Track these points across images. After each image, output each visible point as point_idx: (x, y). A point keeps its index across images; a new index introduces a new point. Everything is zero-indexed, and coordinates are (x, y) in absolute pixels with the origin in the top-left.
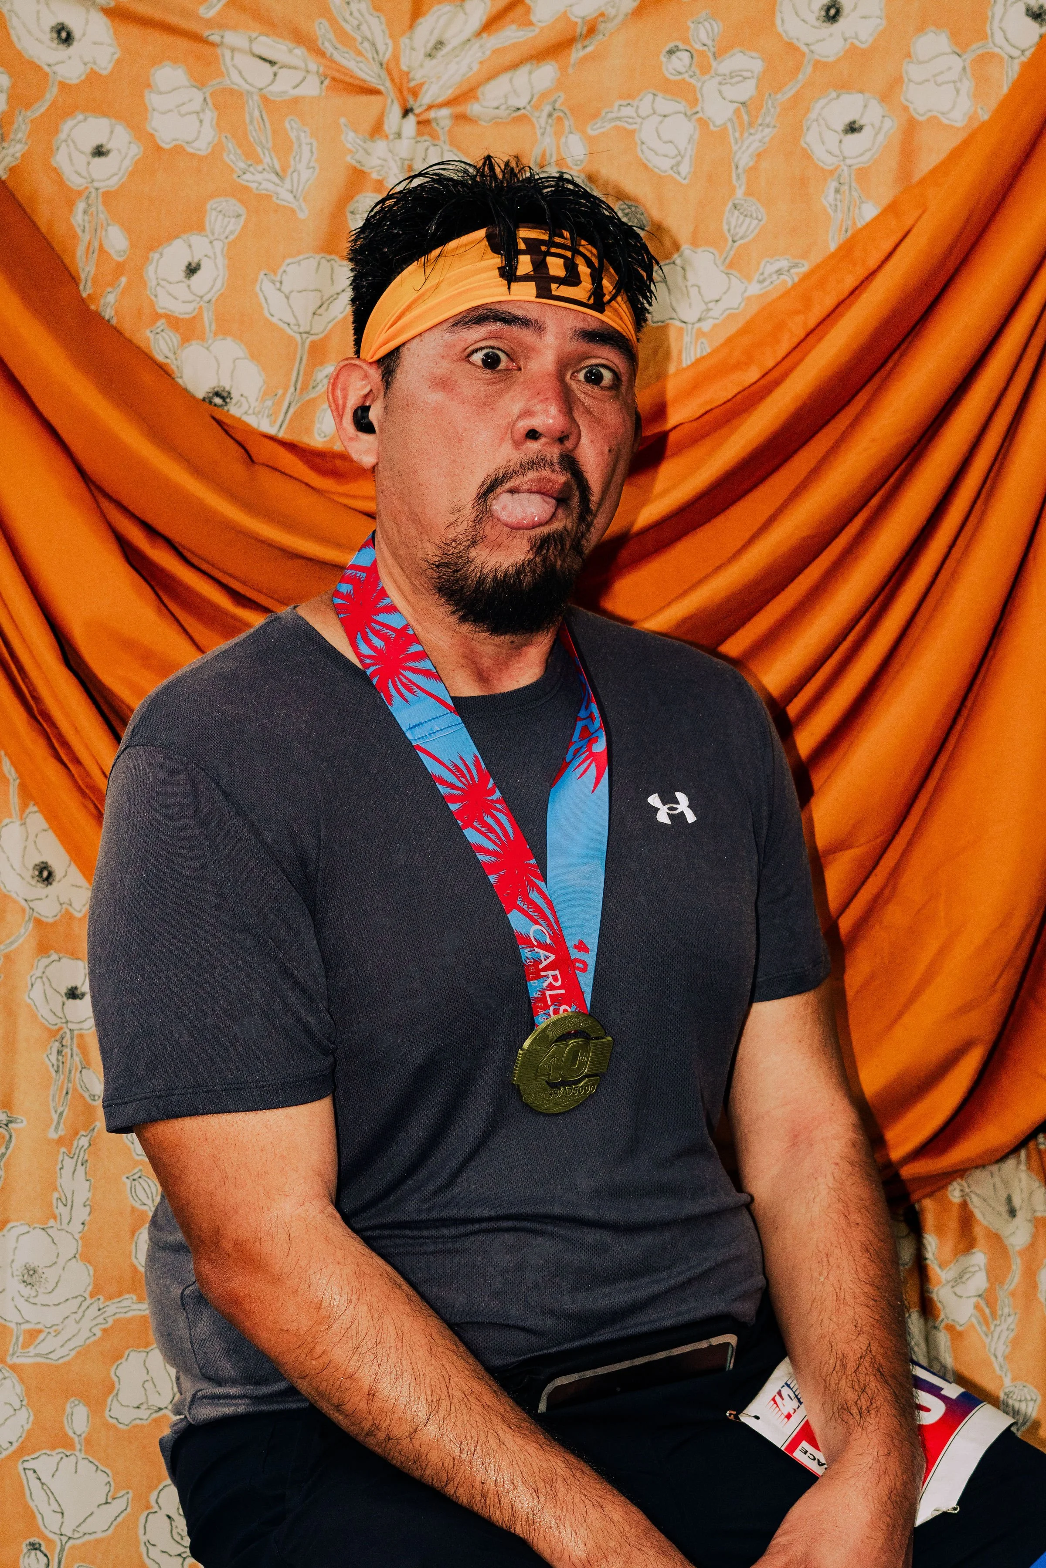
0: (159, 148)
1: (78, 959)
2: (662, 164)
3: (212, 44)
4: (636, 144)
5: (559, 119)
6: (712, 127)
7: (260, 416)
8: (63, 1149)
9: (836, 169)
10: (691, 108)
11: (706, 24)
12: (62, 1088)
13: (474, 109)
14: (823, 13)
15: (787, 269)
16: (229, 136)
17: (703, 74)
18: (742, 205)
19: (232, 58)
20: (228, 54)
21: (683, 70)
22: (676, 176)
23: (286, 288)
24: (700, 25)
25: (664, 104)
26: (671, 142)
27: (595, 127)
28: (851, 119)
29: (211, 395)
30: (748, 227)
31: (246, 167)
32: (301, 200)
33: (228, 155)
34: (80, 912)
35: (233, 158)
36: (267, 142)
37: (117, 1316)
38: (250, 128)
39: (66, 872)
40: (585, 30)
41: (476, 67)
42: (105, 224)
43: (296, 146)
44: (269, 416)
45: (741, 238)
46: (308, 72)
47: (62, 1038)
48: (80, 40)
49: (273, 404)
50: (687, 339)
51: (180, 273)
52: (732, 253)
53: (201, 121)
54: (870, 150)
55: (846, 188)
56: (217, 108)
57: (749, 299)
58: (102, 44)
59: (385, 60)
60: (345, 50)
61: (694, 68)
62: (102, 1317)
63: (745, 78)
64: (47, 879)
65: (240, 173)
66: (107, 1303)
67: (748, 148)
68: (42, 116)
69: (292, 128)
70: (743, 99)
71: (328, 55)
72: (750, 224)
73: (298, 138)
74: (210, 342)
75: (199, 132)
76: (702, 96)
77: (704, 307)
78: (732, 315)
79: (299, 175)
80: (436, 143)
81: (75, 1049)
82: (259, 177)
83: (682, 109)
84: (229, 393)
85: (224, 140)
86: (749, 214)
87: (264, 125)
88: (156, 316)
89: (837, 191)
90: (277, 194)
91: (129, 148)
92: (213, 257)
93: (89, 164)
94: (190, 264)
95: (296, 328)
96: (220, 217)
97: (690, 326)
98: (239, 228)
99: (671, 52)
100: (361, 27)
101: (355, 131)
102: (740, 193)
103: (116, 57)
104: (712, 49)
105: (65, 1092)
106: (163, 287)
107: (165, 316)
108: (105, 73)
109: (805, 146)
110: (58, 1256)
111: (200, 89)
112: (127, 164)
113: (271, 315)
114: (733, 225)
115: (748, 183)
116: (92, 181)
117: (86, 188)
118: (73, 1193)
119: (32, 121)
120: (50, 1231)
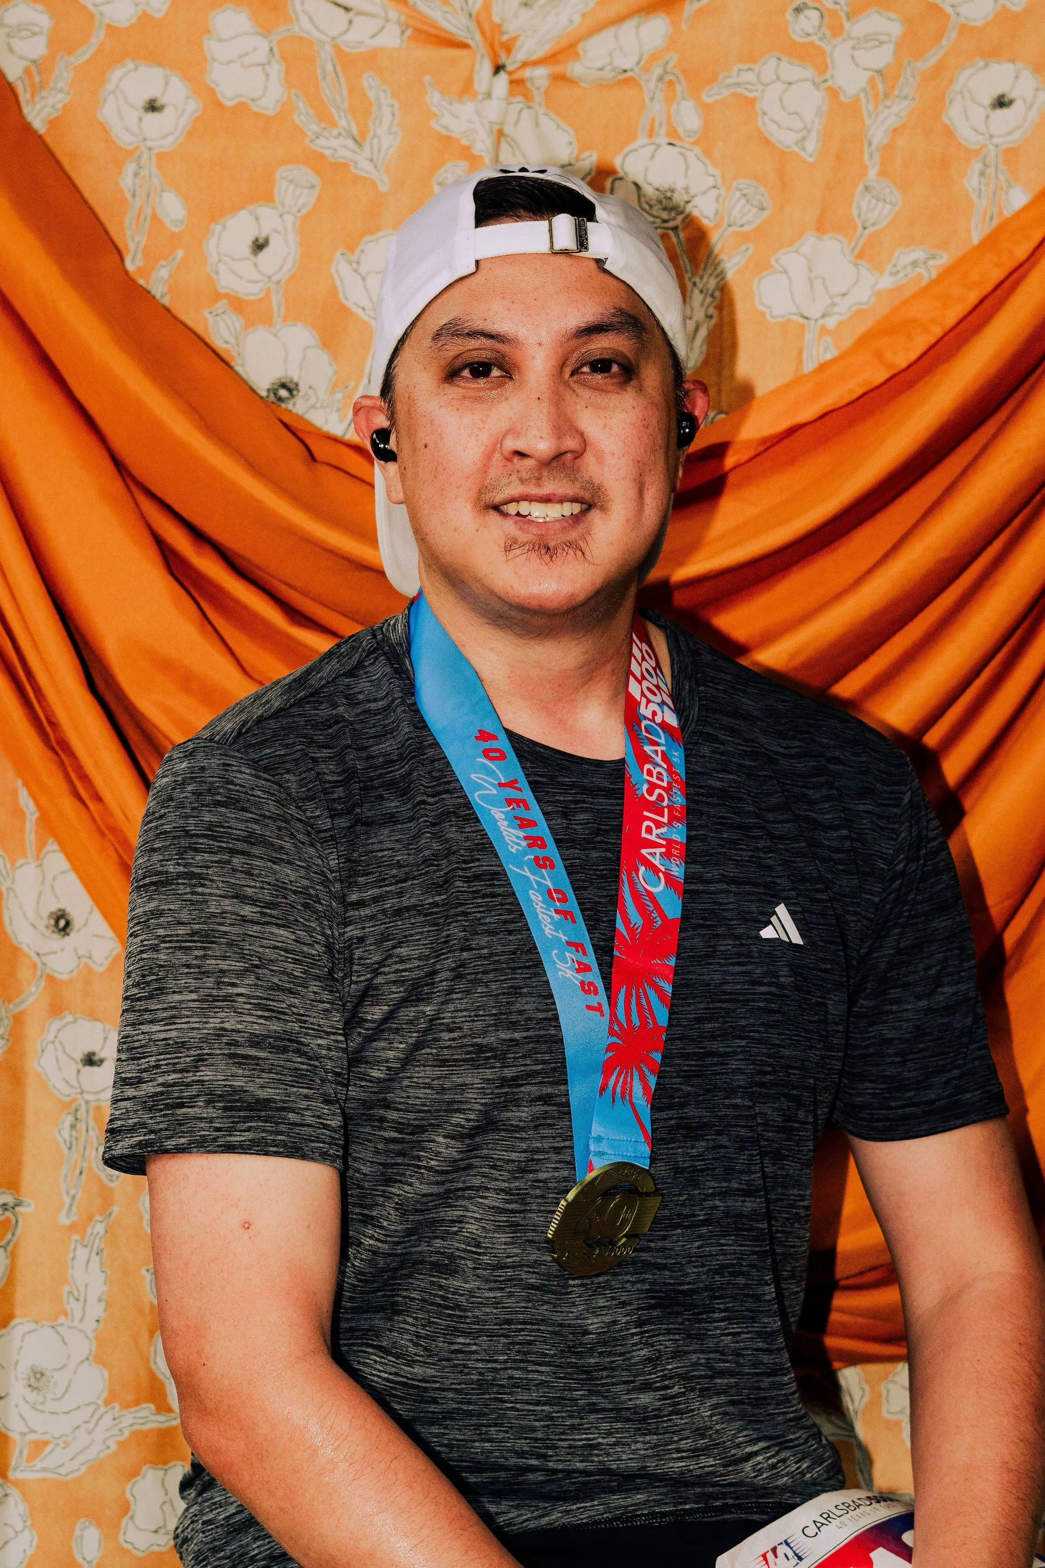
0: (221, 106)
1: (97, 1020)
2: (785, 139)
4: (757, 114)
5: (671, 83)
6: (843, 98)
7: (329, 412)
8: (76, 1237)
9: (981, 149)
12: (75, 1167)
13: (575, 69)
15: (923, 260)
16: (300, 94)
17: (834, 36)
18: (874, 188)
19: (302, 3)
21: (811, 30)
22: (802, 153)
23: (363, 269)
25: (791, 70)
28: (1000, 92)
29: (276, 386)
30: (880, 213)
31: (320, 131)
32: (382, 170)
33: (299, 116)
34: (101, 965)
35: (305, 119)
36: (343, 102)
37: (136, 1427)
38: (323, 84)
39: (87, 920)
41: (577, 19)
43: (374, 108)
44: (338, 410)
45: (873, 225)
46: (387, 20)
47: (77, 1110)
49: (344, 399)
50: (809, 336)
51: (245, 248)
52: (862, 242)
53: (267, 75)
54: (1021, 127)
55: (991, 171)
56: (284, 59)
57: (879, 293)
59: (474, 12)
61: (824, 30)
62: (117, 1428)
63: (881, 43)
64: (64, 929)
65: (313, 137)
66: (125, 1412)
67: (883, 122)
68: (88, 60)
69: (370, 86)
70: (878, 65)
71: (411, 3)
72: (882, 210)
73: (377, 97)
74: (278, 327)
75: (265, 88)
76: (832, 62)
77: (828, 302)
78: (861, 309)
79: (379, 142)
80: (531, 104)
81: (92, 1124)
82: (334, 143)
84: (297, 385)
85: (293, 96)
86: (882, 198)
87: (339, 82)
89: (982, 174)
90: (356, 163)
91: (186, 104)
93: (140, 119)
94: (257, 240)
96: (291, 188)
97: (812, 322)
98: (313, 200)
99: (798, 10)
101: (442, 92)
102: (872, 173)
104: (846, 9)
105: (78, 1171)
106: (225, 263)
107: (227, 296)
108: (159, 15)
109: (947, 121)
110: (69, 1358)
111: (265, 37)
112: (184, 122)
113: (347, 299)
114: (864, 209)
115: (882, 163)
116: (145, 140)
117: (138, 147)
118: (87, 1286)
119: (75, 68)
120: (60, 1329)
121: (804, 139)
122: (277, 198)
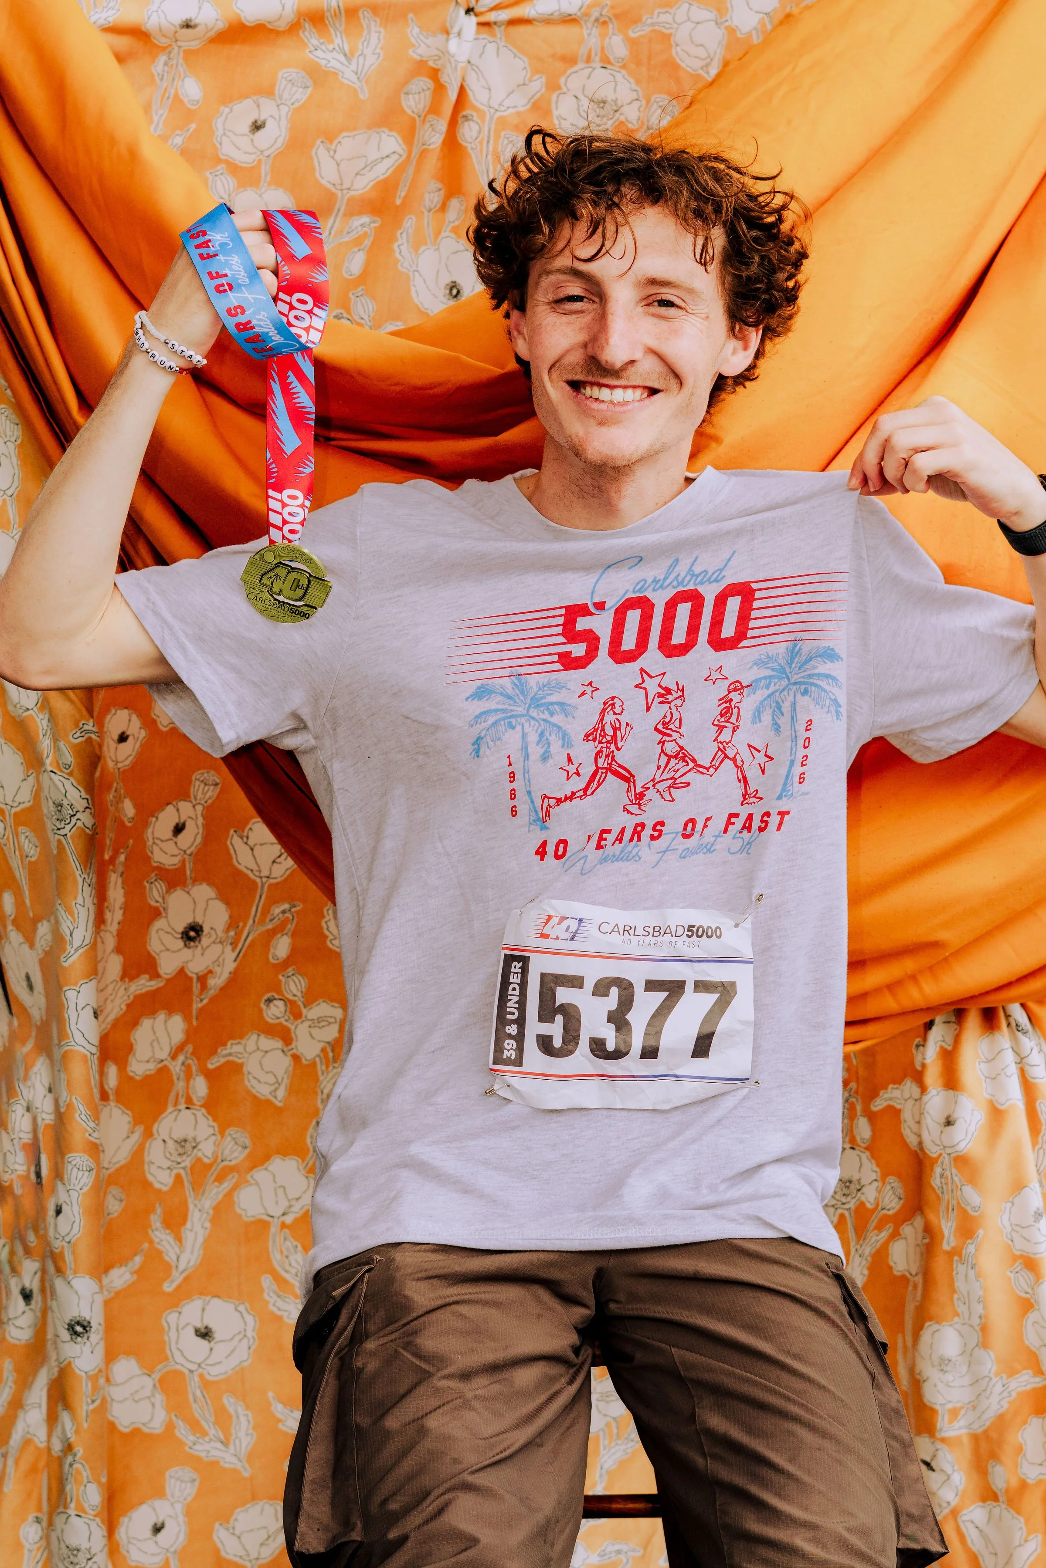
2: (693, 64)
4: (671, 46)
5: (605, 23)
6: (738, 35)
10: (721, 17)
23: (338, 157)
25: (698, 13)
26: (702, 45)
27: (636, 30)
32: (364, 82)
42: (182, 76)
43: (365, 33)
70: (767, 10)
74: (264, 189)
76: (731, 6)
79: (365, 59)
82: (329, 56)
83: (713, 18)
85: (302, 20)
88: (219, 160)
90: (343, 73)
92: (278, 119)
94: (256, 122)
96: (289, 85)
98: (305, 97)
101: (421, 28)
121: (708, 65)
122: (276, 92)
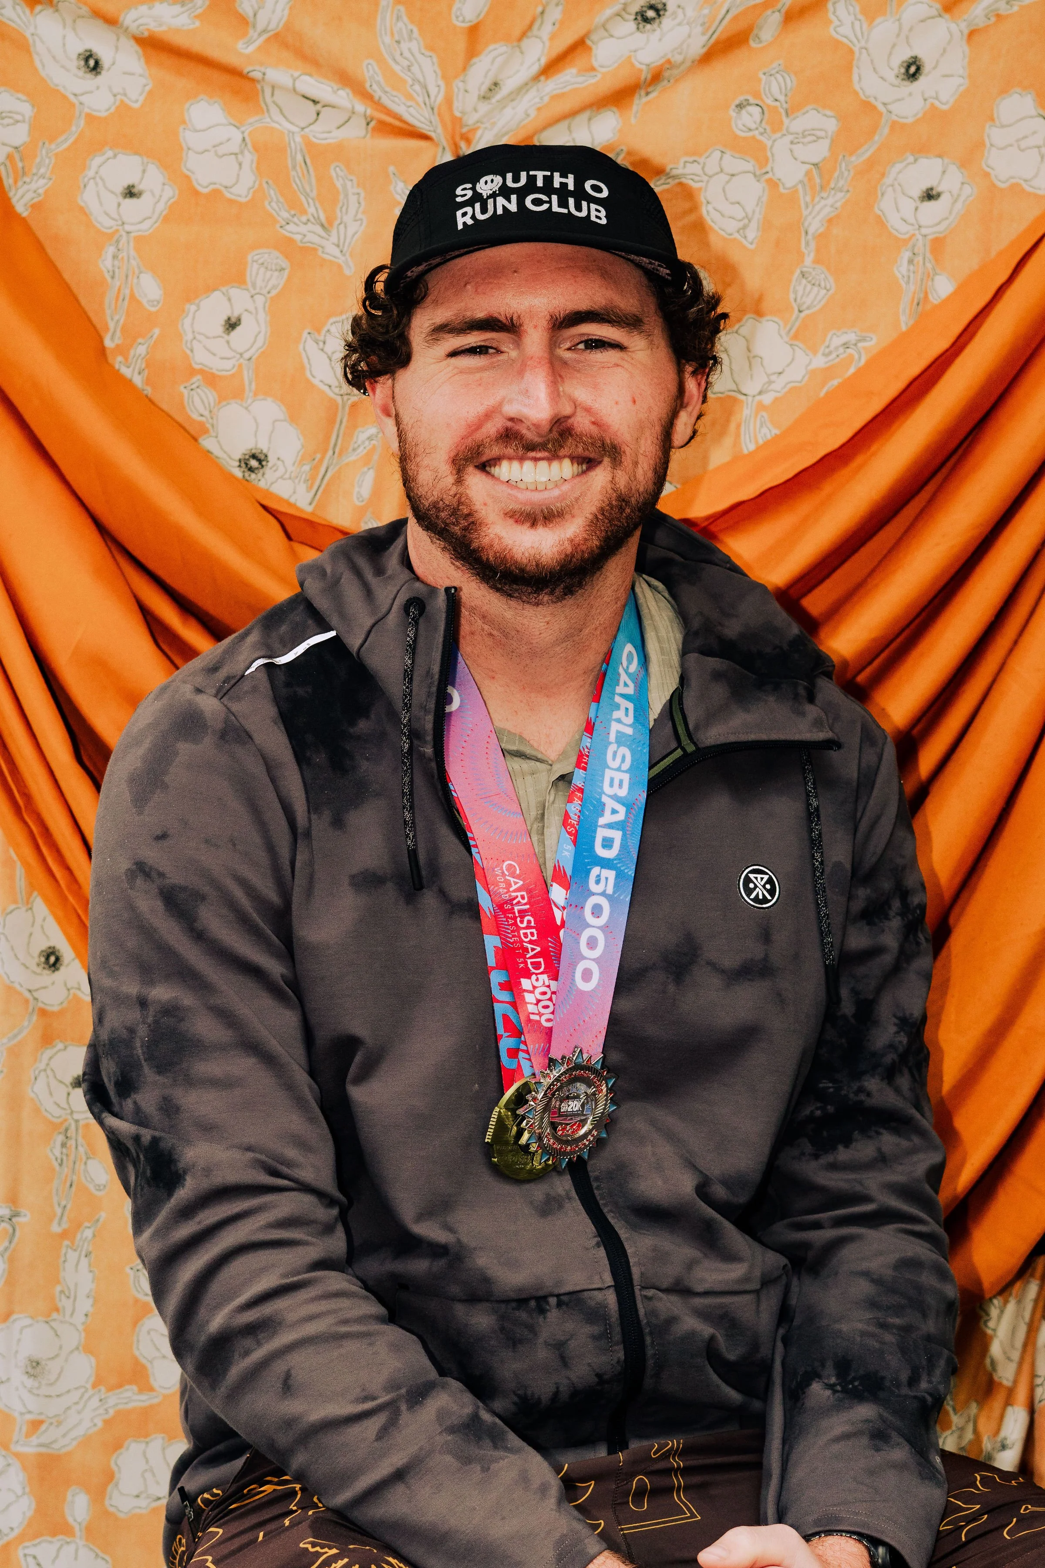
0: (196, 193)
2: (728, 227)
3: (253, 80)
4: (700, 204)
6: (782, 190)
7: (297, 481)
8: (66, 1242)
9: (910, 238)
10: (761, 168)
11: (778, 76)
12: (66, 1180)
14: (903, 70)
15: (854, 342)
16: (270, 182)
17: (774, 131)
18: (810, 273)
19: (273, 95)
20: (268, 91)
21: (753, 126)
22: (743, 240)
23: (329, 347)
24: (772, 78)
25: (732, 163)
26: (738, 203)
27: (659, 183)
28: (929, 186)
29: (247, 457)
30: (815, 297)
31: (290, 218)
32: (348, 255)
33: (270, 203)
35: (275, 206)
36: (312, 191)
37: (119, 1407)
38: (293, 173)
40: (649, 77)
41: (533, 113)
42: (137, 272)
43: (341, 197)
44: (306, 481)
45: (808, 308)
46: (353, 113)
47: (67, 1130)
48: (109, 69)
49: (311, 469)
50: (746, 412)
51: (218, 327)
52: (797, 324)
53: (240, 164)
54: (947, 219)
55: (919, 259)
56: (256, 149)
57: (812, 371)
58: (133, 74)
59: (437, 105)
60: (394, 93)
61: (764, 125)
62: (103, 1408)
63: (818, 138)
64: (54, 965)
65: (283, 223)
66: (110, 1394)
67: (818, 213)
68: (68, 149)
69: (337, 176)
70: (815, 161)
71: (376, 98)
72: (817, 294)
73: (344, 186)
74: (249, 401)
75: (238, 175)
76: (773, 155)
77: (766, 379)
78: (795, 388)
79: (346, 227)
81: (80, 1140)
82: (303, 229)
83: (751, 169)
84: (266, 456)
85: (264, 185)
86: (817, 283)
87: (308, 171)
88: (193, 372)
89: (911, 262)
90: (324, 248)
91: (163, 190)
92: (254, 311)
93: (119, 205)
94: (229, 319)
95: (337, 390)
96: (262, 270)
97: (750, 399)
98: (282, 282)
99: (740, 106)
100: (412, 68)
101: (404, 181)
102: (808, 260)
103: (148, 88)
104: (785, 106)
105: (68, 1184)
106: (199, 341)
107: (201, 372)
108: (136, 106)
109: (879, 213)
110: (61, 1347)
111: (238, 128)
112: (161, 206)
113: (313, 377)
114: (800, 294)
115: (818, 251)
116: (123, 223)
117: (117, 231)
118: (76, 1285)
119: (56, 155)
120: (53, 1324)
121: (745, 227)
122: (248, 280)
